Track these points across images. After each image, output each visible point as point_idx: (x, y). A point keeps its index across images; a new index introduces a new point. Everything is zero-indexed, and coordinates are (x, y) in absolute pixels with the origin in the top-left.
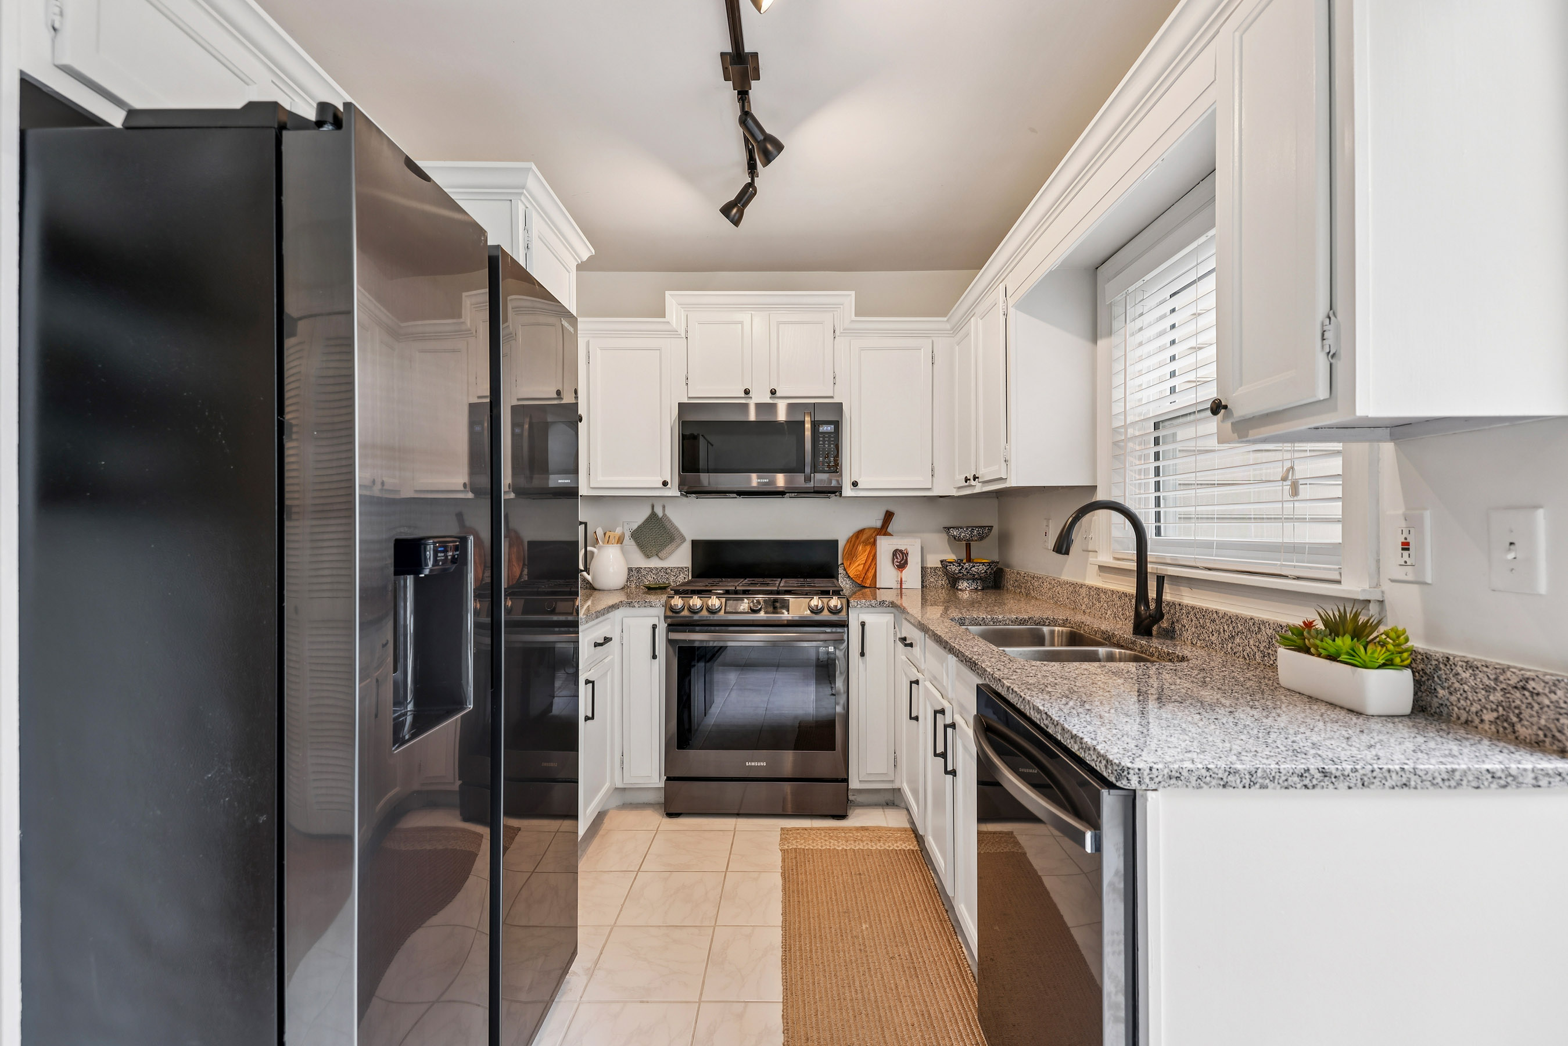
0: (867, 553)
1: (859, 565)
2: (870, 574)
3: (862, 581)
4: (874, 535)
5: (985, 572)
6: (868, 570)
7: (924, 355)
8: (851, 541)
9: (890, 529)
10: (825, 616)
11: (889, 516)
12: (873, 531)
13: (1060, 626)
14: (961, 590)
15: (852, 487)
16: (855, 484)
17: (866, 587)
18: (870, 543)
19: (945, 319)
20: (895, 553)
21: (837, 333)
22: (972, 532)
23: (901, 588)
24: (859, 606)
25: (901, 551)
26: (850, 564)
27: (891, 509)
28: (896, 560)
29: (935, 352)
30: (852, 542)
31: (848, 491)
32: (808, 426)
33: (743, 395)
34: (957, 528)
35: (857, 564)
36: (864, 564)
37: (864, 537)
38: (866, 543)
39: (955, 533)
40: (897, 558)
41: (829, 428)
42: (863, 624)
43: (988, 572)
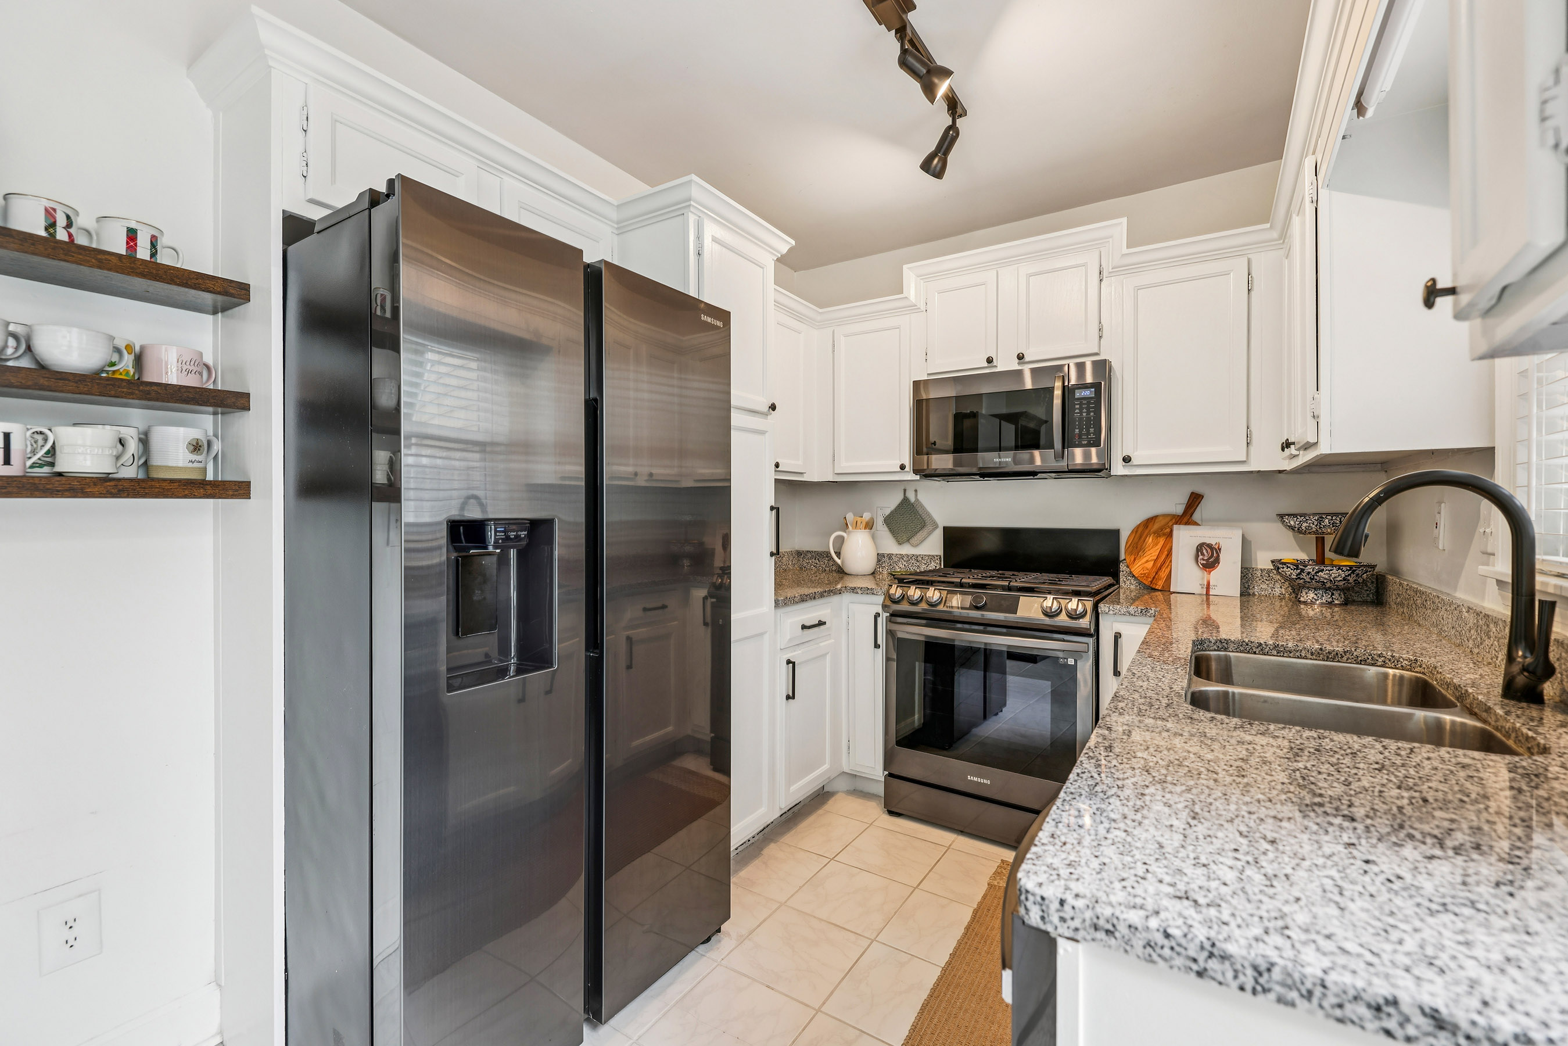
0: (1159, 546)
1: (1147, 561)
2: (1163, 574)
3: (1151, 582)
4: (1170, 524)
5: (1344, 579)
6: (1160, 568)
7: (1236, 282)
8: (1137, 532)
9: (1196, 516)
10: (1063, 619)
11: (1195, 500)
12: (1169, 518)
13: (1403, 668)
14: (1305, 603)
15: (1124, 463)
16: (1127, 460)
17: (1158, 590)
18: (1164, 534)
19: (1268, 225)
20: (1200, 548)
21: (1105, 274)
22: (1320, 520)
23: (1208, 594)
24: (1111, 612)
25: (1210, 546)
26: (1135, 560)
27: (1198, 490)
28: (1201, 557)
29: (1253, 274)
30: (1139, 532)
31: (1118, 469)
32: (1058, 392)
33: (986, 364)
34: (1295, 515)
35: (1144, 560)
36: (1155, 561)
37: (1156, 526)
38: (1158, 534)
39: (1292, 523)
40: (1203, 554)
41: (1087, 393)
42: (1117, 637)
43: (1351, 579)
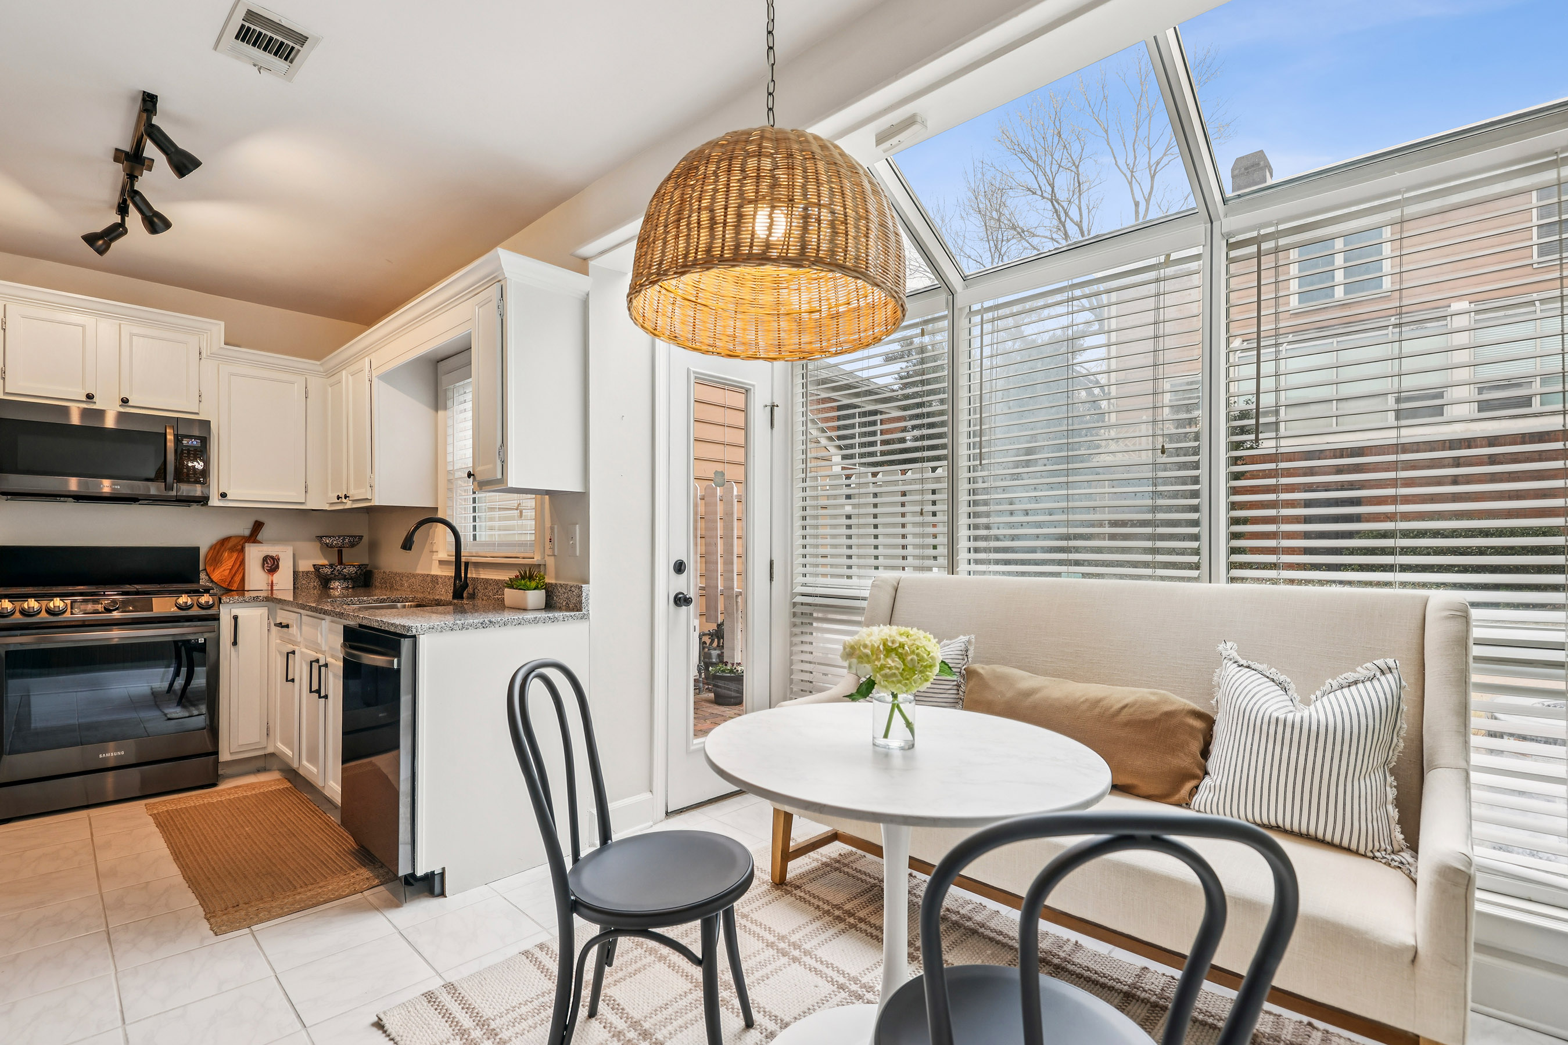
0: (233, 559)
1: (224, 570)
2: (238, 579)
3: (228, 585)
4: (241, 543)
5: (356, 572)
6: (235, 575)
7: (298, 389)
8: (215, 548)
9: (259, 537)
10: (195, 611)
11: (258, 526)
12: (240, 538)
14: (332, 589)
15: (220, 498)
16: (224, 495)
17: (233, 591)
18: (237, 550)
19: (318, 363)
20: (265, 559)
21: (204, 355)
22: (344, 540)
23: (272, 590)
24: (231, 602)
25: (272, 558)
26: (214, 570)
27: (261, 519)
28: (266, 565)
29: (308, 388)
30: (217, 549)
31: (215, 501)
32: (170, 437)
33: (84, 399)
34: (330, 537)
35: (222, 569)
36: (231, 569)
37: (230, 544)
38: (232, 550)
39: (328, 541)
40: (267, 563)
41: (195, 443)
42: (236, 618)
43: (358, 572)
